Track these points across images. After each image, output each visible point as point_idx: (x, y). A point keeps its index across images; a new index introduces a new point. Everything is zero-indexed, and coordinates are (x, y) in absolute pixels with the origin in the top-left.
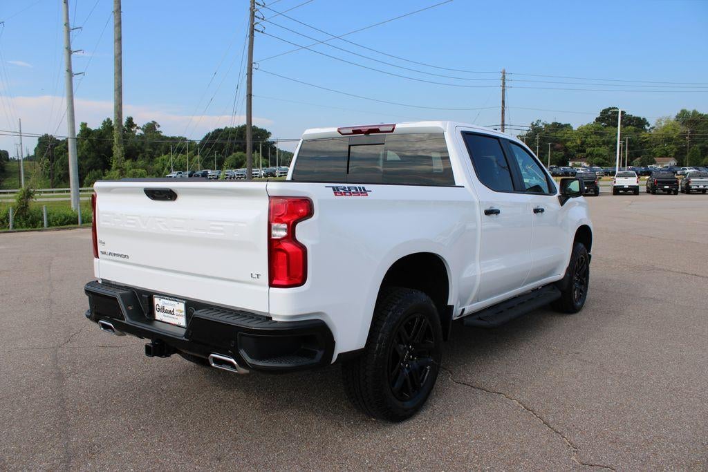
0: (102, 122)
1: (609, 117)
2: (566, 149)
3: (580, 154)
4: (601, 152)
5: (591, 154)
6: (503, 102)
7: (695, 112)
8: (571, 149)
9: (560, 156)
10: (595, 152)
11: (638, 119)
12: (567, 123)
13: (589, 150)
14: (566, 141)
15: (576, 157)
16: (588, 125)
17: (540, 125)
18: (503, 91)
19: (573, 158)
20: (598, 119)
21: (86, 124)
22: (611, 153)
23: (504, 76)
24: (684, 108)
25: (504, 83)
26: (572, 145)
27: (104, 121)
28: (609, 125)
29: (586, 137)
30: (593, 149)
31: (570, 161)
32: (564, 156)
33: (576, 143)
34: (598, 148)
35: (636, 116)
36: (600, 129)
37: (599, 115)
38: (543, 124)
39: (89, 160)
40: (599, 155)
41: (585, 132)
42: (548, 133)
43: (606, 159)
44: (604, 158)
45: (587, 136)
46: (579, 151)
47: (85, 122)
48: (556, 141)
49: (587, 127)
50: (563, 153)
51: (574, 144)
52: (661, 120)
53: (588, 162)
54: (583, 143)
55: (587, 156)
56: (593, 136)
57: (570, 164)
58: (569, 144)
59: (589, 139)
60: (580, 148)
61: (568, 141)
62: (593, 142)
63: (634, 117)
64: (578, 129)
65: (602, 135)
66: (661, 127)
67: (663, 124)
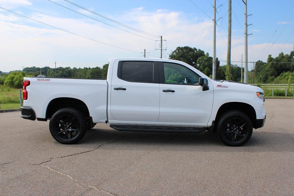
0: (279, 54)
21: (271, 56)
27: (280, 54)
39: (271, 72)
47: (270, 54)
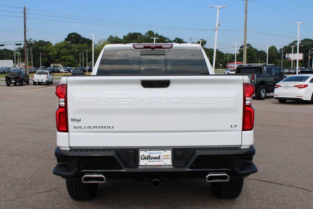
1: (72, 38)
2: (49, 57)
3: (57, 60)
4: (69, 59)
5: (64, 60)
6: (25, 27)
7: (116, 37)
8: (52, 57)
9: (46, 61)
10: (67, 59)
11: (88, 40)
12: (48, 41)
13: (62, 57)
14: (48, 51)
15: (55, 62)
16: (61, 42)
17: (32, 41)
18: (25, 20)
19: (53, 62)
20: (66, 39)
22: (75, 59)
23: (25, 11)
24: (111, 35)
25: (25, 15)
26: (52, 54)
28: (72, 43)
29: (60, 50)
30: (65, 56)
31: (52, 63)
32: (48, 61)
33: (55, 53)
34: (68, 56)
35: (87, 38)
36: (68, 45)
37: (66, 37)
38: (34, 41)
40: (69, 60)
41: (59, 47)
42: (37, 47)
43: (73, 63)
44: (71, 62)
45: (60, 48)
46: (56, 58)
48: (43, 52)
49: (60, 44)
50: (47, 59)
51: (54, 54)
52: (101, 41)
53: (62, 65)
54: (59, 53)
55: (61, 61)
56: (64, 49)
57: (52, 65)
58: (50, 53)
59: (62, 51)
60: (57, 56)
61: (50, 52)
62: (64, 52)
63: (86, 39)
64: (56, 45)
65: (69, 49)
66: (101, 45)
67: (102, 43)
